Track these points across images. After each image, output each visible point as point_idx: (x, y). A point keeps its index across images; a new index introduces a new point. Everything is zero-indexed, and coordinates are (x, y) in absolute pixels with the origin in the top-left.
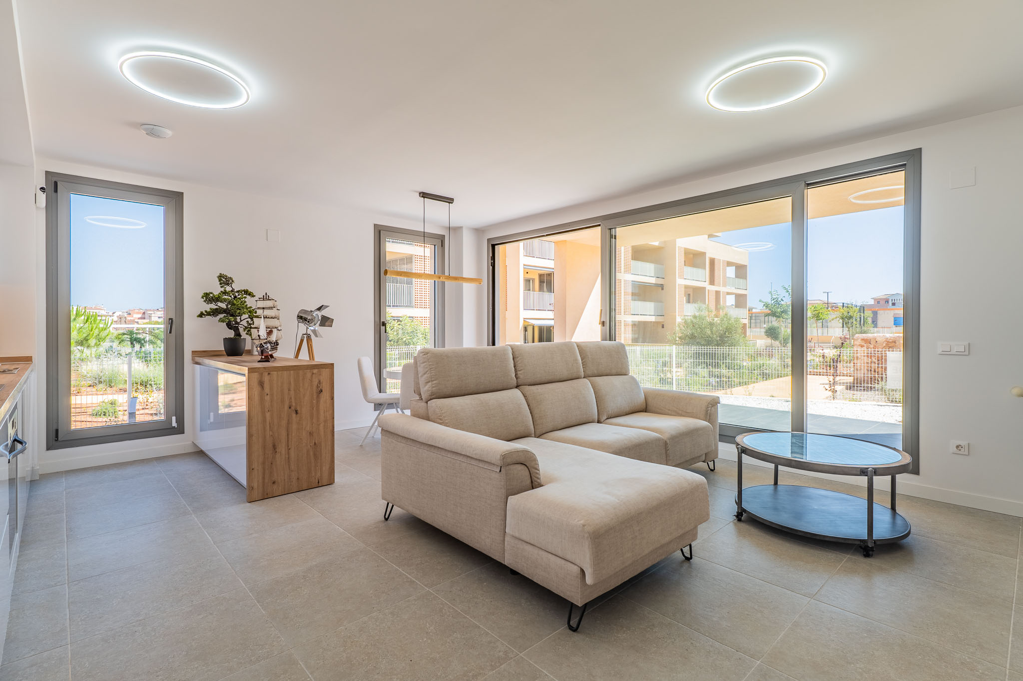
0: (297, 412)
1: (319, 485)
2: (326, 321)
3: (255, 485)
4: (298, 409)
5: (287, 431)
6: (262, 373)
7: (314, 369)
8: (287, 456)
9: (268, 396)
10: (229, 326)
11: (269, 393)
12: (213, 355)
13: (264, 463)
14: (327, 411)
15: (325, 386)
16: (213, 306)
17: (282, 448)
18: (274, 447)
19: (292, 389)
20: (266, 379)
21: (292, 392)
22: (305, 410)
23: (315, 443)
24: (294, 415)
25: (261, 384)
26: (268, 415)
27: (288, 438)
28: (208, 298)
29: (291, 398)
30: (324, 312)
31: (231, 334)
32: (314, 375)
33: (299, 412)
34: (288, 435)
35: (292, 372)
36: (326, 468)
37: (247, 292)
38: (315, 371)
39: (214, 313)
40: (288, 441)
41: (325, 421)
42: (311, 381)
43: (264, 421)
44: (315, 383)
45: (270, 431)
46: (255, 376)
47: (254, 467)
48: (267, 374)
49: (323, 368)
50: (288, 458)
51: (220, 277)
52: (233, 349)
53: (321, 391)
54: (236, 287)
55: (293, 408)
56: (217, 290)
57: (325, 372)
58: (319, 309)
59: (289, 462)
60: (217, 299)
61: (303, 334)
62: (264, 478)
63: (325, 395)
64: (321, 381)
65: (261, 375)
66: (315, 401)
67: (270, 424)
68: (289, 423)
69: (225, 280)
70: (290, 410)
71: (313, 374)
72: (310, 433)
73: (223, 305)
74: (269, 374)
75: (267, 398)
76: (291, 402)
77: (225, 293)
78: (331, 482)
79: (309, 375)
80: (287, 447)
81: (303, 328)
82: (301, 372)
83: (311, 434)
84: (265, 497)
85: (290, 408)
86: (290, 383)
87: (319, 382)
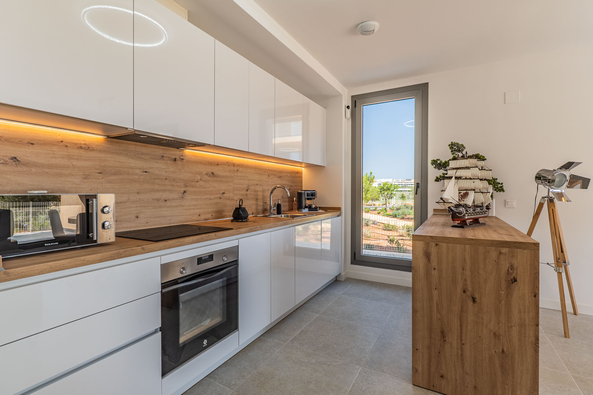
0: (474, 300)
2: (578, 182)
3: (420, 369)
4: (477, 296)
5: (461, 320)
6: (428, 244)
7: (503, 247)
8: (460, 352)
9: (436, 271)
11: (436, 268)
13: (430, 348)
14: (525, 312)
15: (522, 275)
17: (453, 339)
18: (443, 334)
19: (468, 267)
20: (433, 250)
21: (468, 273)
22: (487, 301)
23: (503, 351)
24: (470, 303)
25: (427, 255)
26: (435, 293)
27: (461, 329)
28: (437, 164)
29: (465, 280)
30: (574, 171)
32: (502, 257)
33: (478, 300)
34: (461, 325)
35: (467, 247)
38: (504, 250)
40: (461, 333)
41: (521, 325)
42: (498, 264)
43: (431, 299)
44: (505, 266)
45: (437, 312)
46: (420, 244)
47: (418, 348)
48: (434, 244)
49: (518, 248)
50: (462, 354)
51: (452, 145)
53: (515, 280)
55: (469, 293)
56: (446, 156)
57: (524, 254)
58: (563, 168)
59: (462, 360)
61: (543, 197)
62: (429, 365)
63: (522, 287)
64: (515, 266)
65: (427, 244)
66: (503, 293)
67: (437, 304)
68: (463, 311)
69: (456, 148)
70: (464, 295)
71: (500, 253)
72: (495, 334)
74: (437, 245)
75: (435, 273)
76: (465, 285)
79: (493, 254)
80: (459, 341)
81: (544, 190)
82: (481, 249)
84: (431, 387)
85: (464, 292)
86: (465, 261)
87: (512, 267)
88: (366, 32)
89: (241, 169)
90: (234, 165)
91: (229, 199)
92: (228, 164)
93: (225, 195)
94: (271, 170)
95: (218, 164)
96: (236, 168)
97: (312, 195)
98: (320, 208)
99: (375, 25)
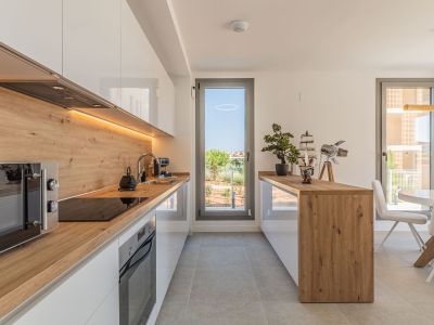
0: (339, 232)
1: (359, 301)
2: (342, 153)
3: (306, 289)
4: (341, 230)
5: (332, 248)
6: (311, 196)
7: (355, 194)
8: (331, 270)
10: (279, 157)
11: (316, 213)
12: (269, 174)
13: (312, 273)
15: (365, 211)
16: (270, 144)
17: (327, 262)
18: (321, 260)
19: (335, 211)
20: (314, 200)
21: (335, 214)
22: (347, 231)
23: (356, 262)
24: (337, 235)
25: (310, 205)
26: (316, 232)
27: (332, 254)
28: (268, 139)
30: (341, 146)
31: (280, 162)
32: (355, 200)
33: (341, 232)
34: (332, 251)
35: (335, 196)
36: (365, 287)
37: (289, 135)
38: (356, 196)
39: (270, 148)
40: (332, 256)
41: (365, 244)
42: (352, 205)
43: (313, 236)
44: (356, 207)
45: (317, 245)
46: (306, 197)
49: (363, 194)
50: (332, 272)
51: (274, 125)
52: (281, 171)
53: (361, 215)
54: (283, 131)
55: (336, 228)
56: (272, 134)
57: (365, 198)
58: (337, 144)
60: (272, 140)
61: (325, 162)
62: (312, 285)
63: (365, 219)
65: (310, 198)
66: (355, 225)
67: (317, 240)
68: (333, 241)
69: (276, 128)
70: (333, 230)
71: (354, 198)
73: (275, 143)
74: (316, 196)
75: (315, 217)
76: (334, 219)
77: (276, 135)
78: (370, 300)
79: (350, 199)
80: (331, 262)
81: (325, 157)
82: (343, 197)
83: (352, 253)
84: (314, 300)
85: (334, 228)
87: (360, 207)
88: (237, 29)
93: (104, 163)
97: (166, 162)
98: (175, 174)
99: (245, 25)
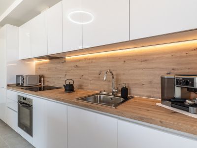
89: (94, 61)
90: (89, 59)
91: (86, 79)
92: (85, 59)
93: (83, 77)
94: (128, 56)
95: (79, 61)
96: (90, 61)
